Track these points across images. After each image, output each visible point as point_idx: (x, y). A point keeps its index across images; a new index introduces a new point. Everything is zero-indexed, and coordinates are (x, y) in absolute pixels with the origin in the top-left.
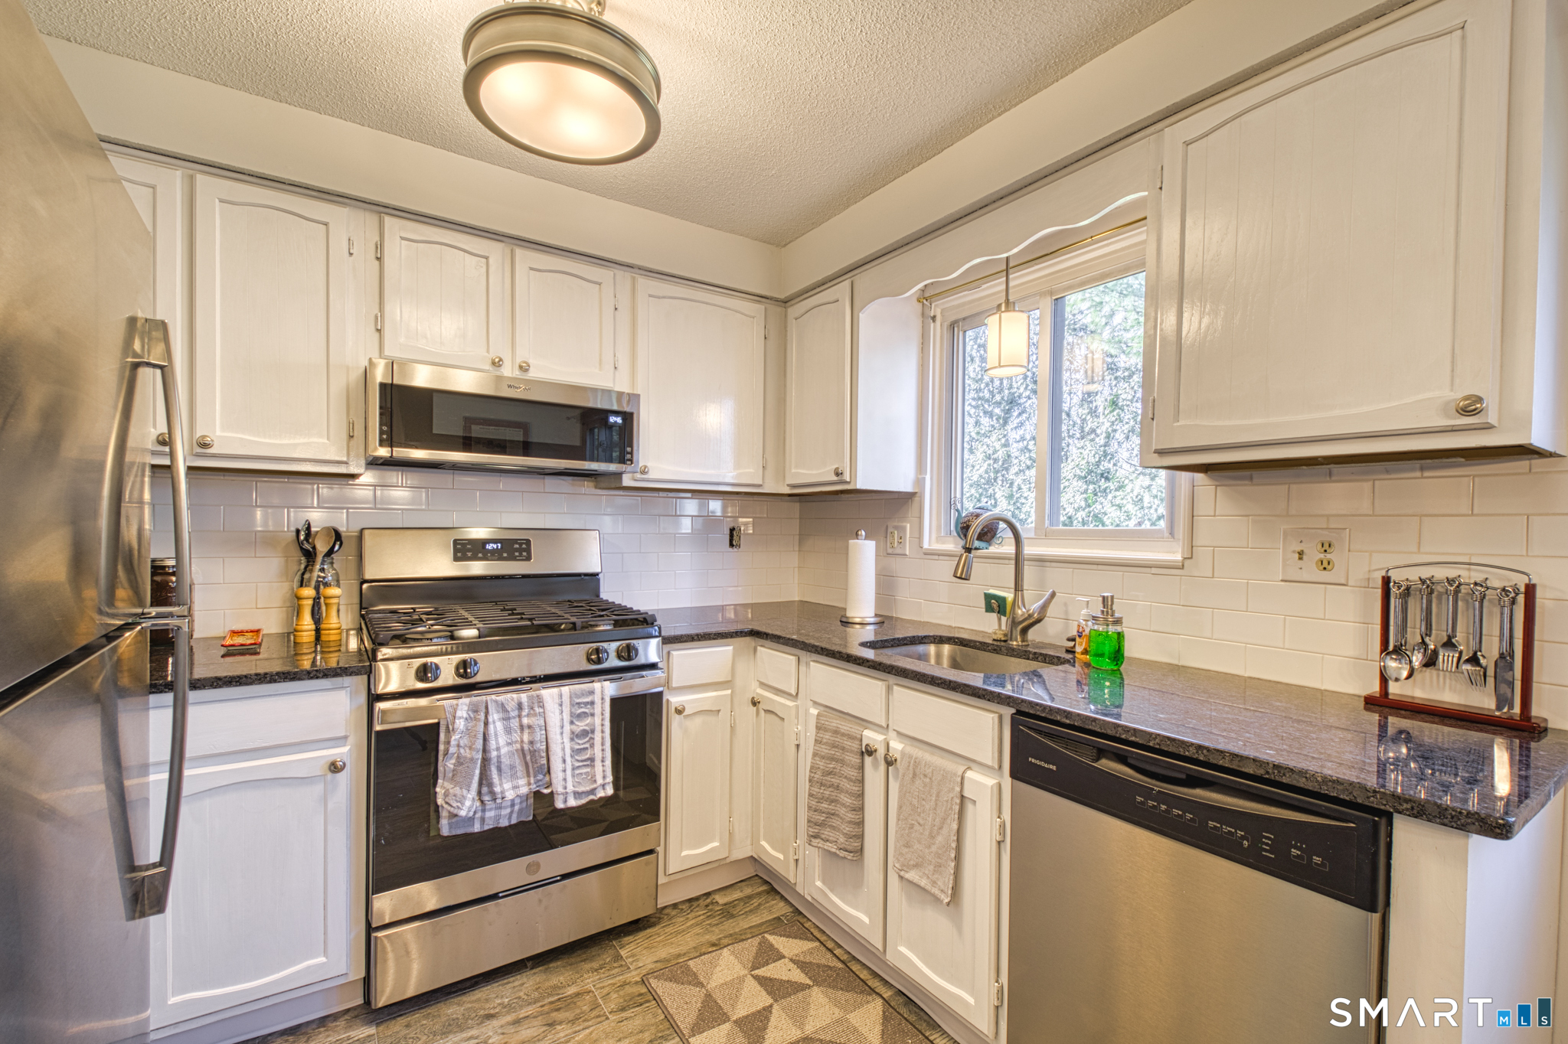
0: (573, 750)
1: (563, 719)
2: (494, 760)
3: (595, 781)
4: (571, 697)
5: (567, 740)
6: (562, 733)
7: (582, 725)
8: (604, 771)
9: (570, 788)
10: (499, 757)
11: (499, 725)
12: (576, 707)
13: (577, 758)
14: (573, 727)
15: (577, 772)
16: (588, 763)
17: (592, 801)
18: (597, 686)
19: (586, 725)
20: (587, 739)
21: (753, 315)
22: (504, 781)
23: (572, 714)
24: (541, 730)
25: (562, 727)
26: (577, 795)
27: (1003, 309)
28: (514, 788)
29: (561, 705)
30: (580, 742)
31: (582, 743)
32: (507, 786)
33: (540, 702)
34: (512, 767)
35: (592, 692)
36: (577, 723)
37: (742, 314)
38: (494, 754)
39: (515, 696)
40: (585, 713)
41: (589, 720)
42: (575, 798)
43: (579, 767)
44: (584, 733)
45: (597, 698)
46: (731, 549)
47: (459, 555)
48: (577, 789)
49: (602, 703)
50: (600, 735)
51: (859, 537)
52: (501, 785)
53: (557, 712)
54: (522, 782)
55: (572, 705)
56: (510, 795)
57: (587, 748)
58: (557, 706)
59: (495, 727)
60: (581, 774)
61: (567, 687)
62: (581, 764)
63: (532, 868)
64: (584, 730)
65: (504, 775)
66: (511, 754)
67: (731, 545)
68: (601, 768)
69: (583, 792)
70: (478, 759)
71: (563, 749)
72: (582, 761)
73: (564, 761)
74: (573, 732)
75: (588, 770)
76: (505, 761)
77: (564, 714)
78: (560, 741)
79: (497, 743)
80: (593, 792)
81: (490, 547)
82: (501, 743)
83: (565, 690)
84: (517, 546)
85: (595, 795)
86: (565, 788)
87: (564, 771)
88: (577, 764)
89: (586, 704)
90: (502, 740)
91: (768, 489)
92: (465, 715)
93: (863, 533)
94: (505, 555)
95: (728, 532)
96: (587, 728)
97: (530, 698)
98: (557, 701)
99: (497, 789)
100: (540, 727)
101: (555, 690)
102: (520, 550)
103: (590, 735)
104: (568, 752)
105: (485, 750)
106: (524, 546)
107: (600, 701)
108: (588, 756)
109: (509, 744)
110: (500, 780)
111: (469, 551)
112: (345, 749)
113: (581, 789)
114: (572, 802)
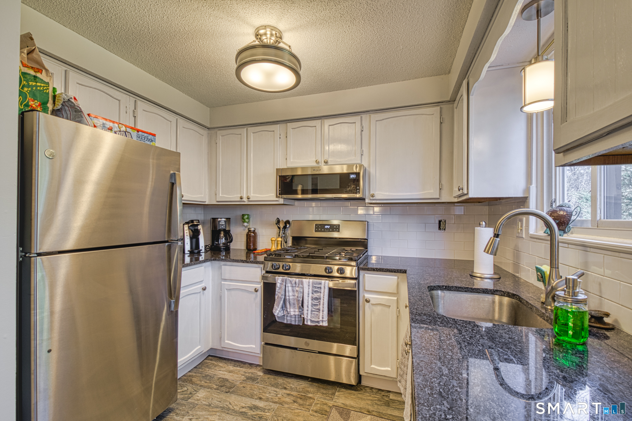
0: (312, 304)
1: (309, 291)
2: (288, 300)
3: (319, 318)
4: (312, 284)
5: (310, 299)
6: (308, 296)
7: (316, 295)
8: (323, 315)
9: (309, 317)
10: (289, 299)
11: (290, 288)
12: (314, 288)
13: (314, 307)
14: (313, 295)
15: (313, 313)
16: (318, 310)
17: (316, 326)
18: (323, 281)
19: (317, 296)
20: (318, 301)
21: (432, 113)
22: (291, 308)
23: (313, 290)
24: (301, 293)
25: (309, 294)
26: (312, 321)
27: (533, 62)
28: (293, 311)
29: (309, 286)
30: (315, 301)
31: (316, 302)
32: (292, 310)
33: (302, 283)
34: (294, 304)
35: (320, 284)
36: (315, 294)
37: (426, 115)
38: (287, 298)
39: (295, 279)
40: (318, 291)
41: (319, 294)
42: (311, 322)
43: (314, 311)
44: (316, 299)
45: (322, 287)
46: (439, 231)
47: (316, 229)
48: (311, 319)
49: (324, 289)
50: (323, 301)
51: (481, 226)
52: (290, 309)
53: (307, 288)
54: (297, 310)
55: (313, 287)
56: (292, 313)
57: (318, 305)
58: (307, 286)
59: (288, 289)
60: (315, 314)
61: (312, 280)
62: (315, 310)
63: (307, 344)
64: (316, 297)
65: (291, 306)
66: (294, 299)
67: (440, 228)
68: (322, 314)
69: (314, 321)
70: (282, 298)
71: (308, 302)
72: (316, 309)
73: (308, 307)
74: (312, 297)
75: (318, 313)
76: (292, 301)
77: (310, 289)
78: (307, 299)
79: (289, 294)
80: (318, 322)
81: (326, 227)
82: (290, 294)
83: (311, 280)
84: (335, 227)
85: (319, 323)
86: (307, 317)
87: (308, 311)
88: (314, 310)
89: (318, 288)
90: (291, 294)
91: (443, 200)
92: (280, 282)
93: (484, 223)
94: (331, 230)
95: (438, 222)
96: (317, 297)
97: (299, 281)
98: (308, 284)
99: (288, 310)
100: (301, 292)
101: (308, 280)
102: (336, 229)
103: (319, 300)
104: (310, 304)
105: (285, 295)
106: (337, 227)
107: (323, 288)
108: (318, 308)
109: (293, 296)
110: (290, 307)
111: (320, 228)
112: (259, 286)
113: (313, 319)
114: (309, 323)
